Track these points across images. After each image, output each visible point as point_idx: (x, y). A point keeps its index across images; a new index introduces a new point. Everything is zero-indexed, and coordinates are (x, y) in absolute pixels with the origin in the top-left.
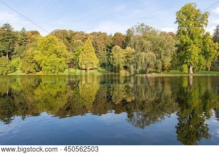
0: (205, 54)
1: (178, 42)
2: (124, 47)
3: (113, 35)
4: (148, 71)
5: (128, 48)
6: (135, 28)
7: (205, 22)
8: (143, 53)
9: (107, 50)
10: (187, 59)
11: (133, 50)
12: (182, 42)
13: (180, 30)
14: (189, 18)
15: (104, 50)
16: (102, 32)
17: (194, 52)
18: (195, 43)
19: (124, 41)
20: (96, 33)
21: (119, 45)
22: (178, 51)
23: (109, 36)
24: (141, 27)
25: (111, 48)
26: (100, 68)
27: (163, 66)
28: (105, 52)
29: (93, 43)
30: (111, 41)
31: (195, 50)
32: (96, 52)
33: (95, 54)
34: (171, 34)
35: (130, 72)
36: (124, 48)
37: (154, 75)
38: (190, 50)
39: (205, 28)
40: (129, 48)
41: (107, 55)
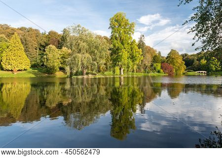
0: (133, 58)
1: (112, 46)
2: (60, 46)
3: (47, 34)
4: (85, 72)
5: (64, 49)
6: (71, 28)
7: (132, 30)
8: (80, 55)
9: (40, 49)
10: (119, 62)
11: (70, 51)
12: (115, 46)
13: (112, 35)
14: (120, 25)
15: (36, 49)
16: (34, 28)
17: (124, 56)
18: (125, 48)
19: (60, 40)
20: (25, 29)
21: (54, 44)
22: (111, 55)
23: (43, 34)
24: (77, 28)
25: (44, 47)
26: (31, 70)
27: (99, 67)
28: (38, 51)
29: (21, 40)
30: (45, 40)
31: (125, 54)
32: (26, 51)
33: (24, 53)
34: (106, 38)
35: (66, 73)
36: (60, 48)
37: (90, 76)
38: (121, 54)
39: (132, 36)
40: (66, 48)
41: (40, 55)
